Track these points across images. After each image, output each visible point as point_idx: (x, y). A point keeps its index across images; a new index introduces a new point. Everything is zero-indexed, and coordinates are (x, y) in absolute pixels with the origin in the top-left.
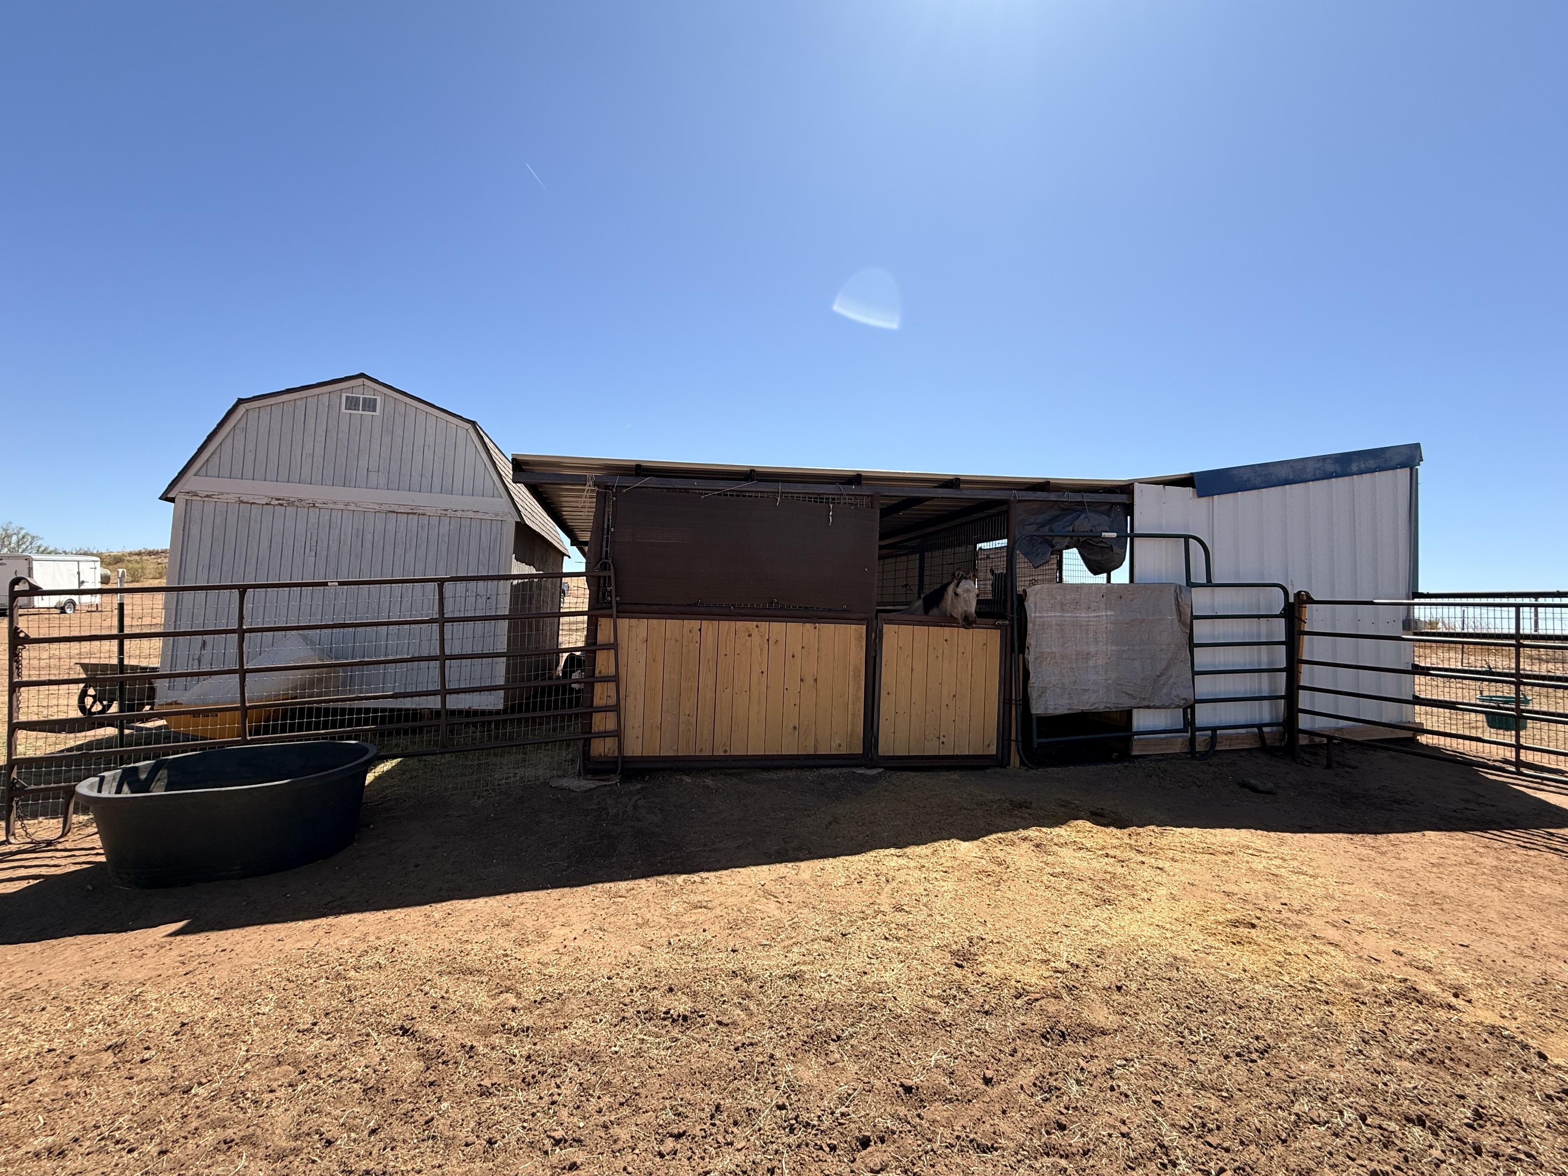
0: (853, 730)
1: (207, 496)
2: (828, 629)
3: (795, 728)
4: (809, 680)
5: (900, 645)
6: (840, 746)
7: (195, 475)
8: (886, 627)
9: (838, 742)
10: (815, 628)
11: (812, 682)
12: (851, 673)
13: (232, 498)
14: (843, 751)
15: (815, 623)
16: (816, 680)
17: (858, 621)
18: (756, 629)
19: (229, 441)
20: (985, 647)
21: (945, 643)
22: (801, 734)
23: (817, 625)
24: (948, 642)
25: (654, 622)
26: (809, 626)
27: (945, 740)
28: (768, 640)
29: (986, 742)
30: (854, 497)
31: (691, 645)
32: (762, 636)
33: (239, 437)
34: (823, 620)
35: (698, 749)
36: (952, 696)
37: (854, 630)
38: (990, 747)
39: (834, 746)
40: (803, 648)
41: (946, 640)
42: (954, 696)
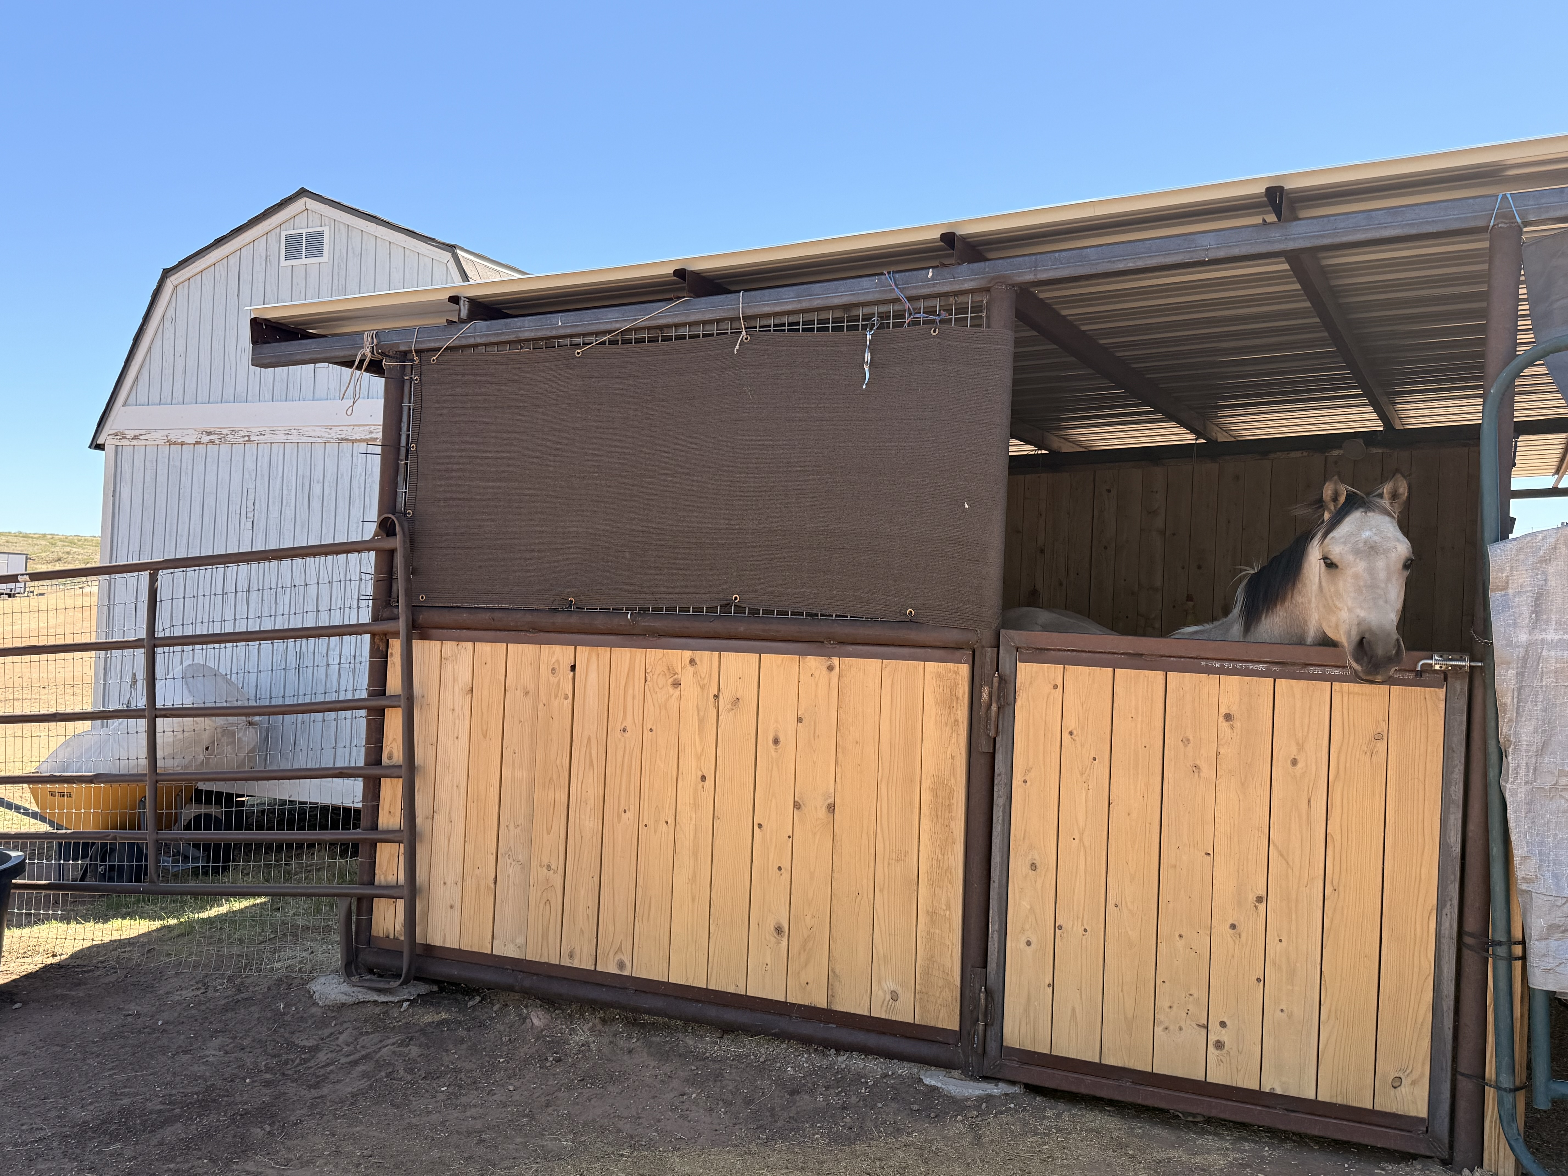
0: (931, 959)
2: (865, 673)
3: (779, 930)
4: (816, 810)
5: (1071, 723)
6: (895, 996)
8: (1026, 672)
9: (889, 985)
10: (830, 668)
11: (822, 812)
12: (926, 797)
14: (904, 1012)
15: (829, 656)
16: (831, 808)
17: (948, 652)
18: (691, 669)
19: (158, 343)
20: (1381, 746)
21: (1224, 725)
22: (794, 951)
23: (836, 661)
24: (1237, 724)
25: (486, 649)
26: (814, 663)
27: (1224, 1036)
28: (716, 697)
29: (1388, 1071)
30: (937, 302)
31: (555, 703)
32: (702, 688)
33: (169, 334)
34: (850, 648)
35: (565, 950)
36: (1252, 898)
37: (939, 676)
38: (1404, 1089)
39: (880, 994)
40: (800, 720)
41: (1228, 717)
42: (1259, 899)
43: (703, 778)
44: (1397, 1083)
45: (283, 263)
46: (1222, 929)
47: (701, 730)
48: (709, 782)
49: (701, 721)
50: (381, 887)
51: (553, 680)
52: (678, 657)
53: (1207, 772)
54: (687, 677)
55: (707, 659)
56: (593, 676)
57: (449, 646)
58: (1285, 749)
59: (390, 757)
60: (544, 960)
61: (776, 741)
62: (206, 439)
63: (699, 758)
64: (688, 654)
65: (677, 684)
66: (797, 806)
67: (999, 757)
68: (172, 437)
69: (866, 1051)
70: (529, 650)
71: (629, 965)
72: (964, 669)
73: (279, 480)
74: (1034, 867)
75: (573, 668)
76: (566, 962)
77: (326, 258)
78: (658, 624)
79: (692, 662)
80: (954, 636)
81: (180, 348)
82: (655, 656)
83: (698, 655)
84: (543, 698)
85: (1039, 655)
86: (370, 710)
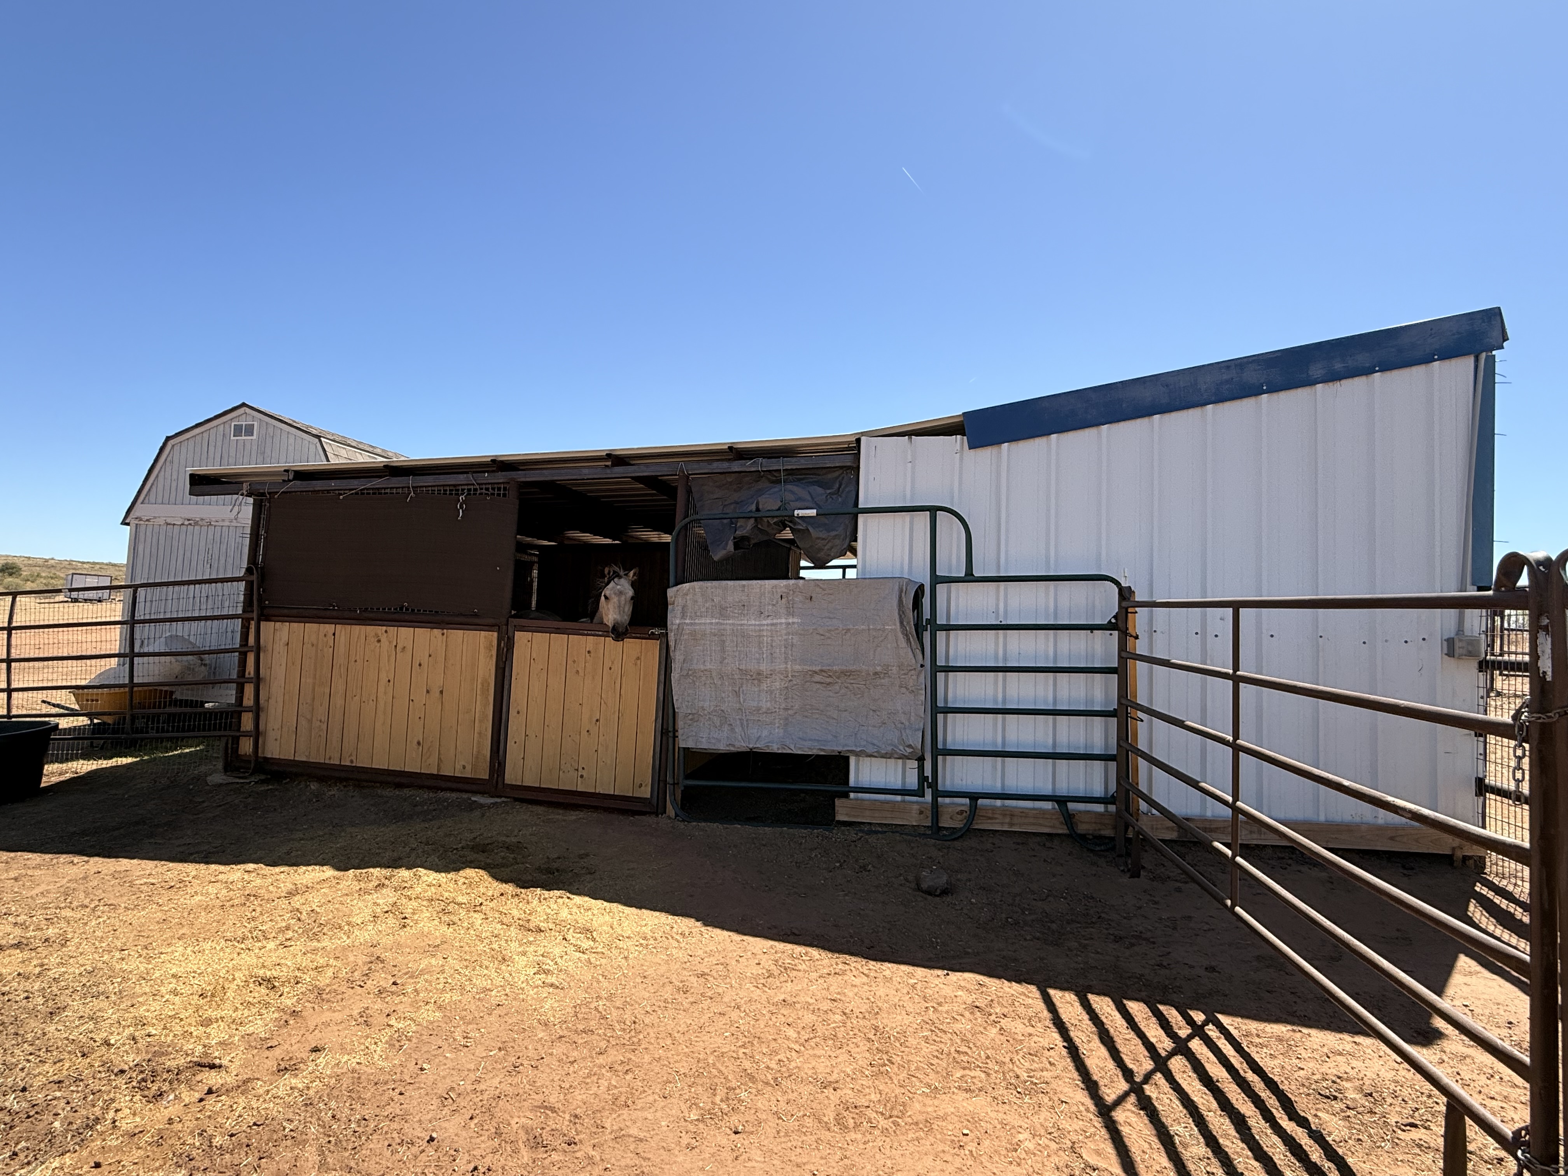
0: (479, 752)
1: (148, 520)
2: (457, 635)
3: (419, 743)
4: (436, 693)
5: (534, 656)
6: (464, 767)
7: (142, 503)
8: (518, 635)
9: (462, 763)
10: (443, 634)
11: (438, 694)
12: (479, 686)
13: (163, 521)
14: (468, 774)
15: (443, 629)
16: (441, 692)
17: (489, 627)
18: (385, 635)
19: (162, 473)
20: (639, 662)
21: (587, 655)
22: (424, 751)
23: (445, 631)
24: (592, 654)
25: (295, 625)
26: (437, 632)
27: (584, 773)
28: (396, 646)
29: (638, 781)
30: (490, 486)
31: (325, 650)
32: (390, 642)
33: (168, 469)
34: (451, 626)
35: (327, 757)
36: (595, 720)
37: (485, 637)
38: (643, 788)
39: (458, 767)
40: (430, 656)
41: (589, 652)
42: (597, 720)
43: (389, 681)
44: (640, 786)
45: (232, 438)
46: (584, 732)
47: (389, 661)
48: (392, 683)
49: (389, 657)
50: (243, 732)
51: (325, 639)
52: (380, 630)
53: (581, 673)
54: (384, 639)
55: (392, 630)
56: (343, 638)
57: (278, 624)
58: (608, 664)
59: (249, 674)
60: (318, 761)
61: (420, 665)
62: (187, 523)
63: (387, 672)
64: (384, 628)
65: (379, 641)
66: (428, 692)
67: (507, 669)
68: (169, 521)
69: (452, 790)
70: (315, 626)
71: (355, 761)
72: (495, 634)
73: (225, 544)
74: (518, 712)
75: (334, 634)
76: (327, 762)
77: (254, 437)
78: (371, 615)
79: (386, 632)
80: (492, 621)
81: (175, 477)
82: (369, 629)
83: (388, 628)
84: (320, 646)
85: (523, 629)
86: (240, 653)
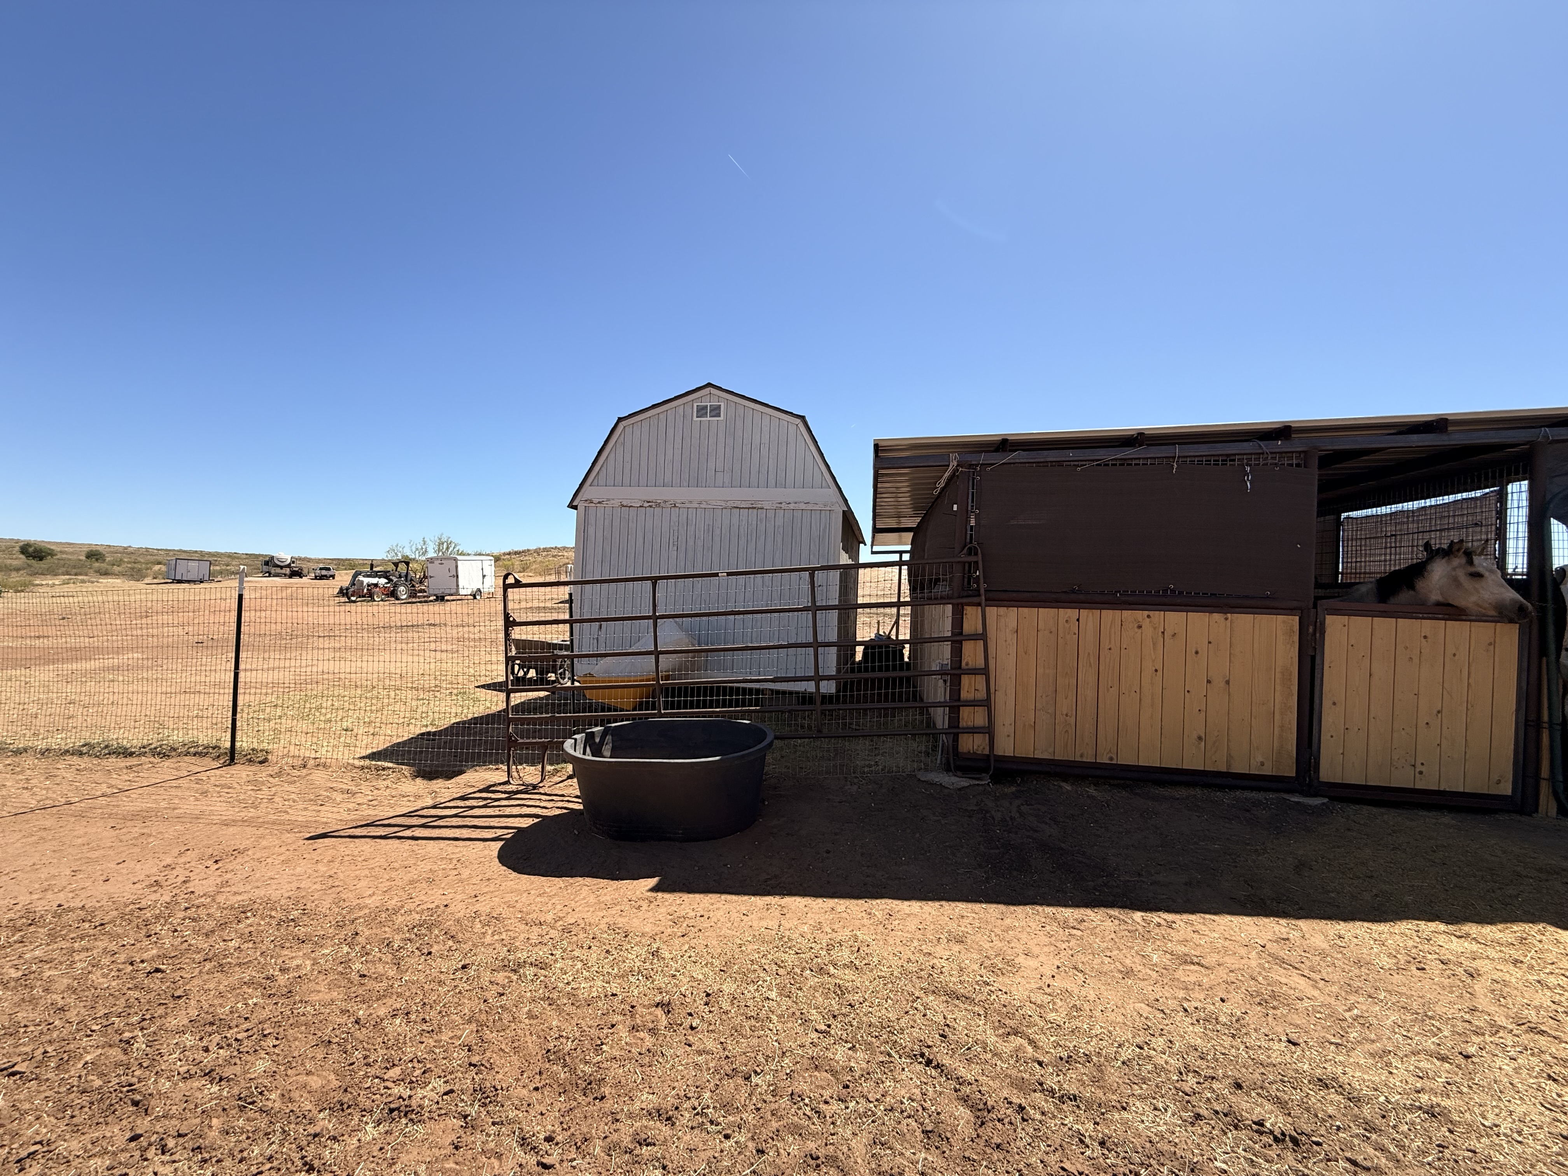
0: (1281, 746)
1: (599, 503)
2: (1244, 621)
3: (1200, 738)
4: (1219, 683)
5: (1352, 641)
6: (1262, 764)
7: (590, 486)
8: (1329, 619)
9: (1260, 759)
10: (1226, 619)
11: (1223, 684)
12: (1277, 675)
13: (616, 503)
14: (1267, 771)
15: (1226, 613)
16: (1228, 682)
17: (1288, 611)
18: (1148, 620)
19: (613, 455)
20: (1492, 647)
21: (1423, 640)
22: (1208, 747)
23: (1229, 615)
24: (1429, 640)
25: (1025, 611)
26: (1216, 616)
27: (1423, 769)
28: (1163, 633)
29: (1495, 777)
30: (1278, 456)
31: (1068, 636)
32: (1155, 628)
33: (620, 450)
34: (1237, 610)
35: (1078, 754)
36: (1435, 712)
37: (1284, 622)
38: (1501, 785)
39: (1255, 763)
40: (1210, 643)
41: (1425, 637)
42: (1439, 712)
43: (1156, 671)
44: (1498, 782)
45: (695, 419)
46: (1422, 725)
47: (1154, 649)
48: (1160, 673)
49: (1154, 644)
50: (963, 728)
51: (1067, 625)
52: (1141, 615)
54: (1146, 623)
55: (1157, 615)
56: (1090, 623)
57: (1002, 610)
58: (1450, 649)
60: (1066, 758)
61: (1197, 653)
62: (646, 505)
63: (1153, 661)
64: (1146, 613)
65: (1140, 627)
66: (1209, 682)
67: (1317, 657)
68: (625, 503)
69: (1252, 789)
70: (1051, 611)
71: (1115, 757)
72: (1297, 618)
73: (693, 526)
74: (1334, 704)
75: (1078, 620)
76: (1078, 759)
77: (722, 418)
78: (1131, 599)
79: (1149, 616)
80: (1295, 604)
81: (628, 458)
82: (1127, 614)
83: (1151, 613)
84: (1061, 634)
85: (1337, 612)
